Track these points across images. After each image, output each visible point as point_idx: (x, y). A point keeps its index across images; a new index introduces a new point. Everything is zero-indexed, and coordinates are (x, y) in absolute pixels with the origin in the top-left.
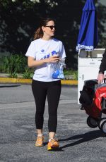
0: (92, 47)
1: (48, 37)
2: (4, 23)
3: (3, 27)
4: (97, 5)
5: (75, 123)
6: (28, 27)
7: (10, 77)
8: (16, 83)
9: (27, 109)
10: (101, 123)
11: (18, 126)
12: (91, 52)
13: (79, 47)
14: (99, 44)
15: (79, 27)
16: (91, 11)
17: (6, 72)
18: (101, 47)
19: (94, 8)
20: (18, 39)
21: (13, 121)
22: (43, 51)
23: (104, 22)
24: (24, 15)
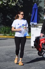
0: (36, 23)
1: (21, 18)
2: (1, 14)
3: (1, 16)
4: (38, 6)
5: (30, 53)
6: (11, 15)
7: (4, 35)
8: (6, 38)
9: (10, 48)
10: (42, 53)
11: (7, 55)
12: (36, 25)
13: (31, 23)
14: (39, 22)
15: (31, 15)
16: (36, 9)
17: (2, 34)
18: (40, 23)
19: (37, 8)
20: (7, 20)
21: (5, 53)
22: (19, 24)
23: (41, 13)
24: (9, 10)
